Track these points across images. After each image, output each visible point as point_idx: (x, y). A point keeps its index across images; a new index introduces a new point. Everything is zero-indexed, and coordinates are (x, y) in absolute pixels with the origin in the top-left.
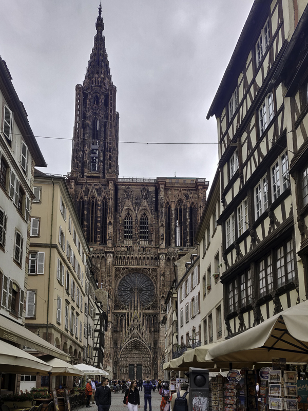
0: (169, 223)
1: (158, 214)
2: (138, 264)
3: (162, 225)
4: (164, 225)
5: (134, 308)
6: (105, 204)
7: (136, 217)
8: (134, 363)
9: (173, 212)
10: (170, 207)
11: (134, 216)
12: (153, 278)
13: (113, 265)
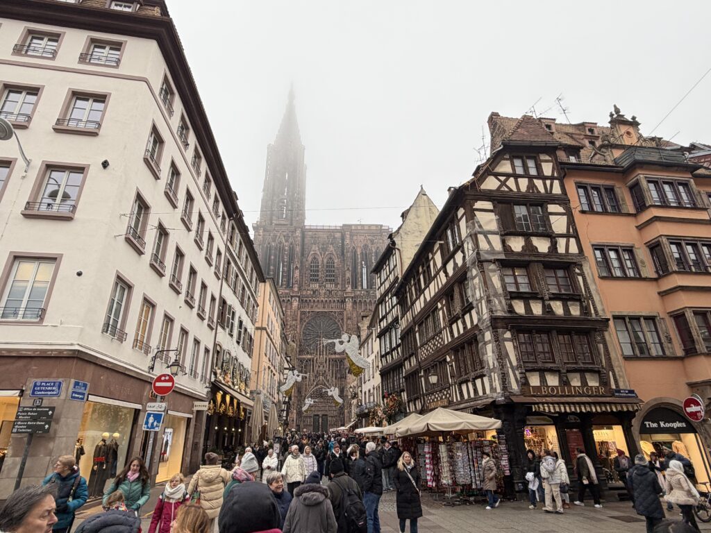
0: (355, 266)
1: (344, 257)
2: (324, 307)
3: (348, 269)
4: (351, 269)
5: (320, 352)
6: (292, 250)
7: (323, 261)
8: (319, 413)
9: (359, 256)
10: (356, 252)
11: (320, 259)
12: (339, 321)
13: (299, 309)
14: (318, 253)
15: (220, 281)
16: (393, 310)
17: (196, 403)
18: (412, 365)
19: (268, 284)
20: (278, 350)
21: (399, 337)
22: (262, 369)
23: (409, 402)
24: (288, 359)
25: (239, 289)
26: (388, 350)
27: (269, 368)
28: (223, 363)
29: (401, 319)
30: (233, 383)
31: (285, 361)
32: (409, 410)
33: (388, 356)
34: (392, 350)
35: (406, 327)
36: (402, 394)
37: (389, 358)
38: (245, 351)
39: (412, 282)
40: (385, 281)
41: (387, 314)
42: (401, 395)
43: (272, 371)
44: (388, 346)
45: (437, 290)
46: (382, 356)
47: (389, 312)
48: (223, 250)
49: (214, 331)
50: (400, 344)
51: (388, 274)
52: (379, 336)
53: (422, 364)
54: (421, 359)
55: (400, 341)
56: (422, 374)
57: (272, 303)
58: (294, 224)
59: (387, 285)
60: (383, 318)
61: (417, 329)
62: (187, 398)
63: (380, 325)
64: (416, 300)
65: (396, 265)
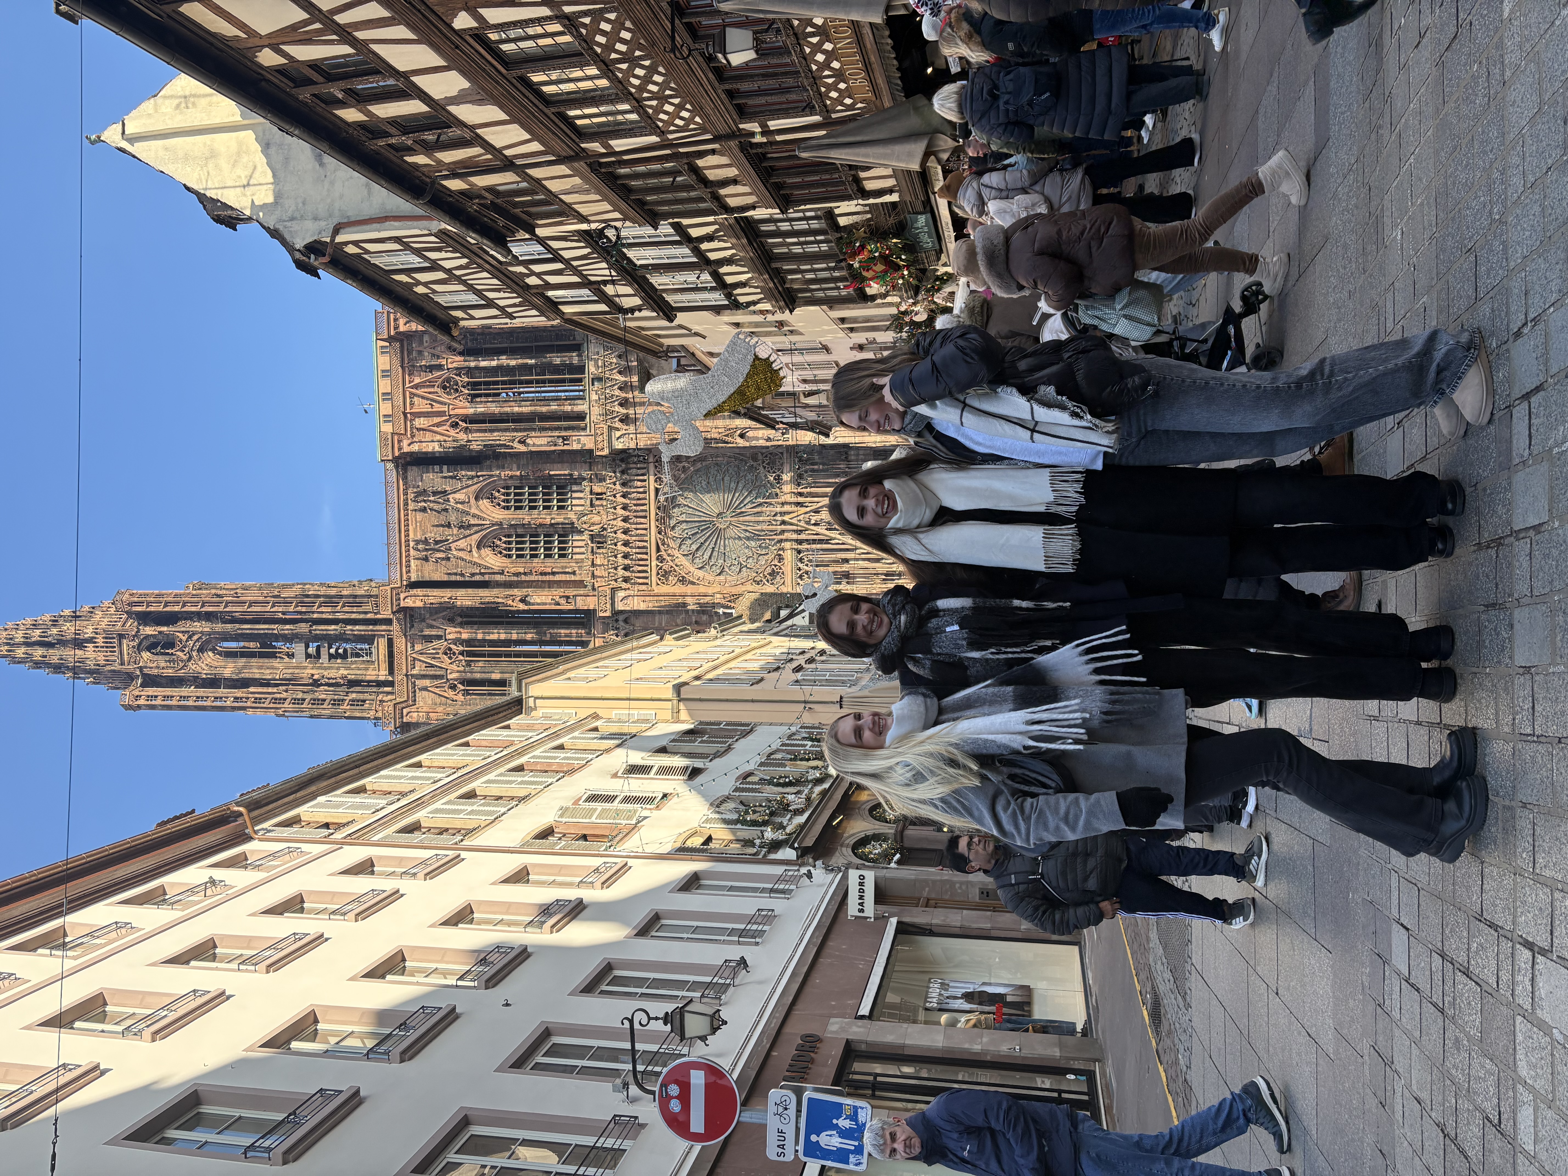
0: (514, 421)
1: (488, 457)
2: (646, 514)
4: (522, 434)
5: (777, 523)
6: (468, 618)
7: (501, 522)
10: (467, 419)
11: (499, 531)
12: (685, 470)
13: (650, 590)
14: (477, 537)
15: (463, 854)
16: (566, 254)
17: (852, 908)
18: (732, 172)
19: (536, 689)
20: (754, 645)
21: (648, 230)
22: (797, 693)
23: (865, 194)
24: (784, 613)
25: (516, 786)
26: (706, 277)
27: (798, 669)
28: (744, 822)
29: (584, 219)
30: (818, 781)
31: (789, 623)
32: (890, 191)
33: (729, 280)
34: (704, 262)
35: (605, 198)
36: (843, 221)
37: (733, 274)
38: (729, 748)
39: (421, 159)
40: (471, 288)
41: (586, 283)
42: (848, 229)
43: (811, 661)
44: (690, 277)
45: (401, 31)
46: (735, 305)
47: (576, 271)
48: (355, 854)
49: (631, 862)
50: (677, 227)
51: (441, 275)
52: (668, 312)
53: (722, 129)
54: (703, 130)
55: (665, 229)
56: (754, 127)
57: (603, 672)
58: (386, 614)
59: (484, 279)
60: (604, 298)
61: (595, 146)
62: (830, 943)
63: (632, 310)
64: (488, 146)
65: (397, 240)
